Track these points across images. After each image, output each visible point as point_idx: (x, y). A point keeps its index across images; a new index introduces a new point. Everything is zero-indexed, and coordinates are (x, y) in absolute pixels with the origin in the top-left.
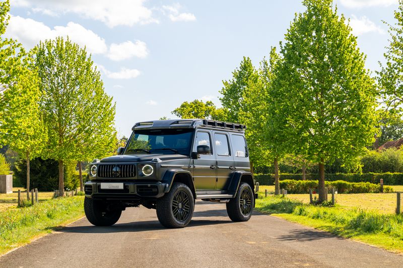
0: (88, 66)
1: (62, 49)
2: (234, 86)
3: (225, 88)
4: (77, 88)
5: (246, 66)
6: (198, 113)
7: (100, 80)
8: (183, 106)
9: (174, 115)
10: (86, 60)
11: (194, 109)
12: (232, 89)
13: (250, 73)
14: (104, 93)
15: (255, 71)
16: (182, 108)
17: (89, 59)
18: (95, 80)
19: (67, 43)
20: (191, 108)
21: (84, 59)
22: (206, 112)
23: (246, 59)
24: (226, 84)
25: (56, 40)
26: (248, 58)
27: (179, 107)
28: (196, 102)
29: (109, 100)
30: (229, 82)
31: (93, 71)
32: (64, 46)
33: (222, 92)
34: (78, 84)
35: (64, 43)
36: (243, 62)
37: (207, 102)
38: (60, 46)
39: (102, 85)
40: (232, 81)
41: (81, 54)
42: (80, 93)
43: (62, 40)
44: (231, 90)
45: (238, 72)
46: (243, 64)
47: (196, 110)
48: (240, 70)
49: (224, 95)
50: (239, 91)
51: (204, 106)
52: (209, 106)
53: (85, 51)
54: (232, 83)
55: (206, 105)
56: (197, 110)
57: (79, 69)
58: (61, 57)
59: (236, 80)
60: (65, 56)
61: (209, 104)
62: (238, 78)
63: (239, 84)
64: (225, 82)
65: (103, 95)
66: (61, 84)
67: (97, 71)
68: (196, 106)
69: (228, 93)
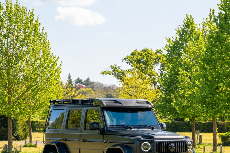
0: (36, 28)
1: (11, 12)
2: (177, 43)
3: (168, 45)
4: (25, 49)
5: (189, 24)
6: (147, 61)
7: (47, 41)
8: (133, 54)
9: (124, 62)
10: (34, 22)
11: (143, 57)
12: (175, 45)
13: (192, 31)
14: (51, 53)
15: (197, 28)
16: (132, 56)
17: (36, 21)
18: (42, 41)
19: (16, 6)
20: (141, 56)
21: (32, 21)
22: (155, 60)
23: (189, 17)
24: (169, 40)
25: (5, 3)
26: (191, 15)
27: (129, 55)
28: (145, 50)
29: (55, 60)
30: (172, 39)
31: (40, 32)
32: (13, 9)
33: (166, 49)
34: (26, 45)
35: (13, 6)
36: (186, 20)
37: (157, 50)
38: (10, 9)
39: (49, 44)
40: (175, 38)
41: (29, 15)
42: (28, 53)
43: (11, 4)
44: (174, 47)
45: (181, 29)
46: (186, 22)
47: (145, 59)
48: (183, 27)
49: (168, 51)
50: (182, 48)
51: (153, 54)
52: (159, 54)
53: (33, 13)
54: (175, 40)
55: (156, 53)
56: (147, 58)
57: (27, 31)
58: (10, 20)
59: (178, 37)
60: (14, 18)
61: (158, 52)
62: (181, 35)
63: (182, 41)
64: (168, 39)
65: (49, 56)
66: (10, 46)
67: (44, 31)
68: (146, 54)
69: (171, 49)
